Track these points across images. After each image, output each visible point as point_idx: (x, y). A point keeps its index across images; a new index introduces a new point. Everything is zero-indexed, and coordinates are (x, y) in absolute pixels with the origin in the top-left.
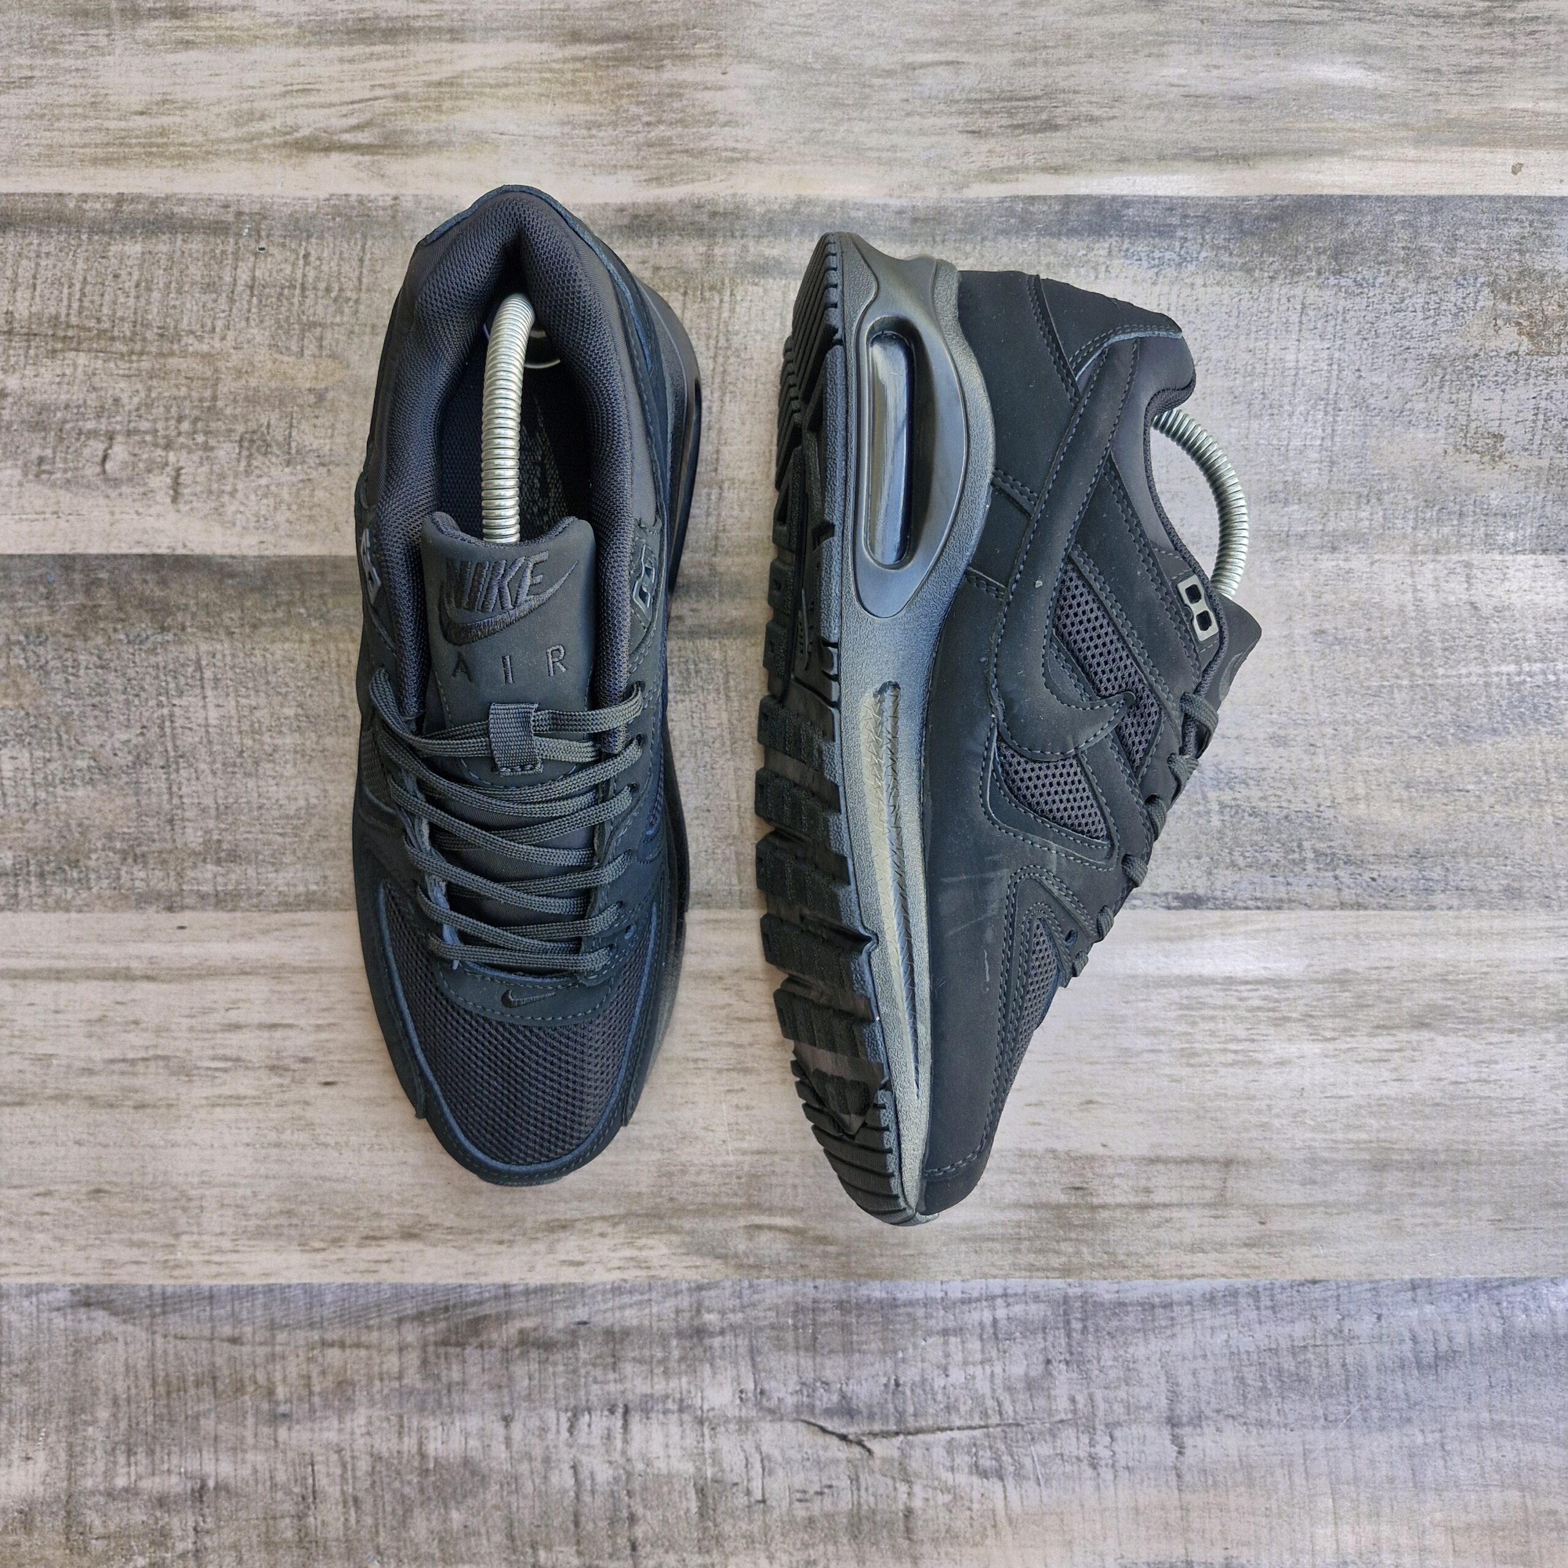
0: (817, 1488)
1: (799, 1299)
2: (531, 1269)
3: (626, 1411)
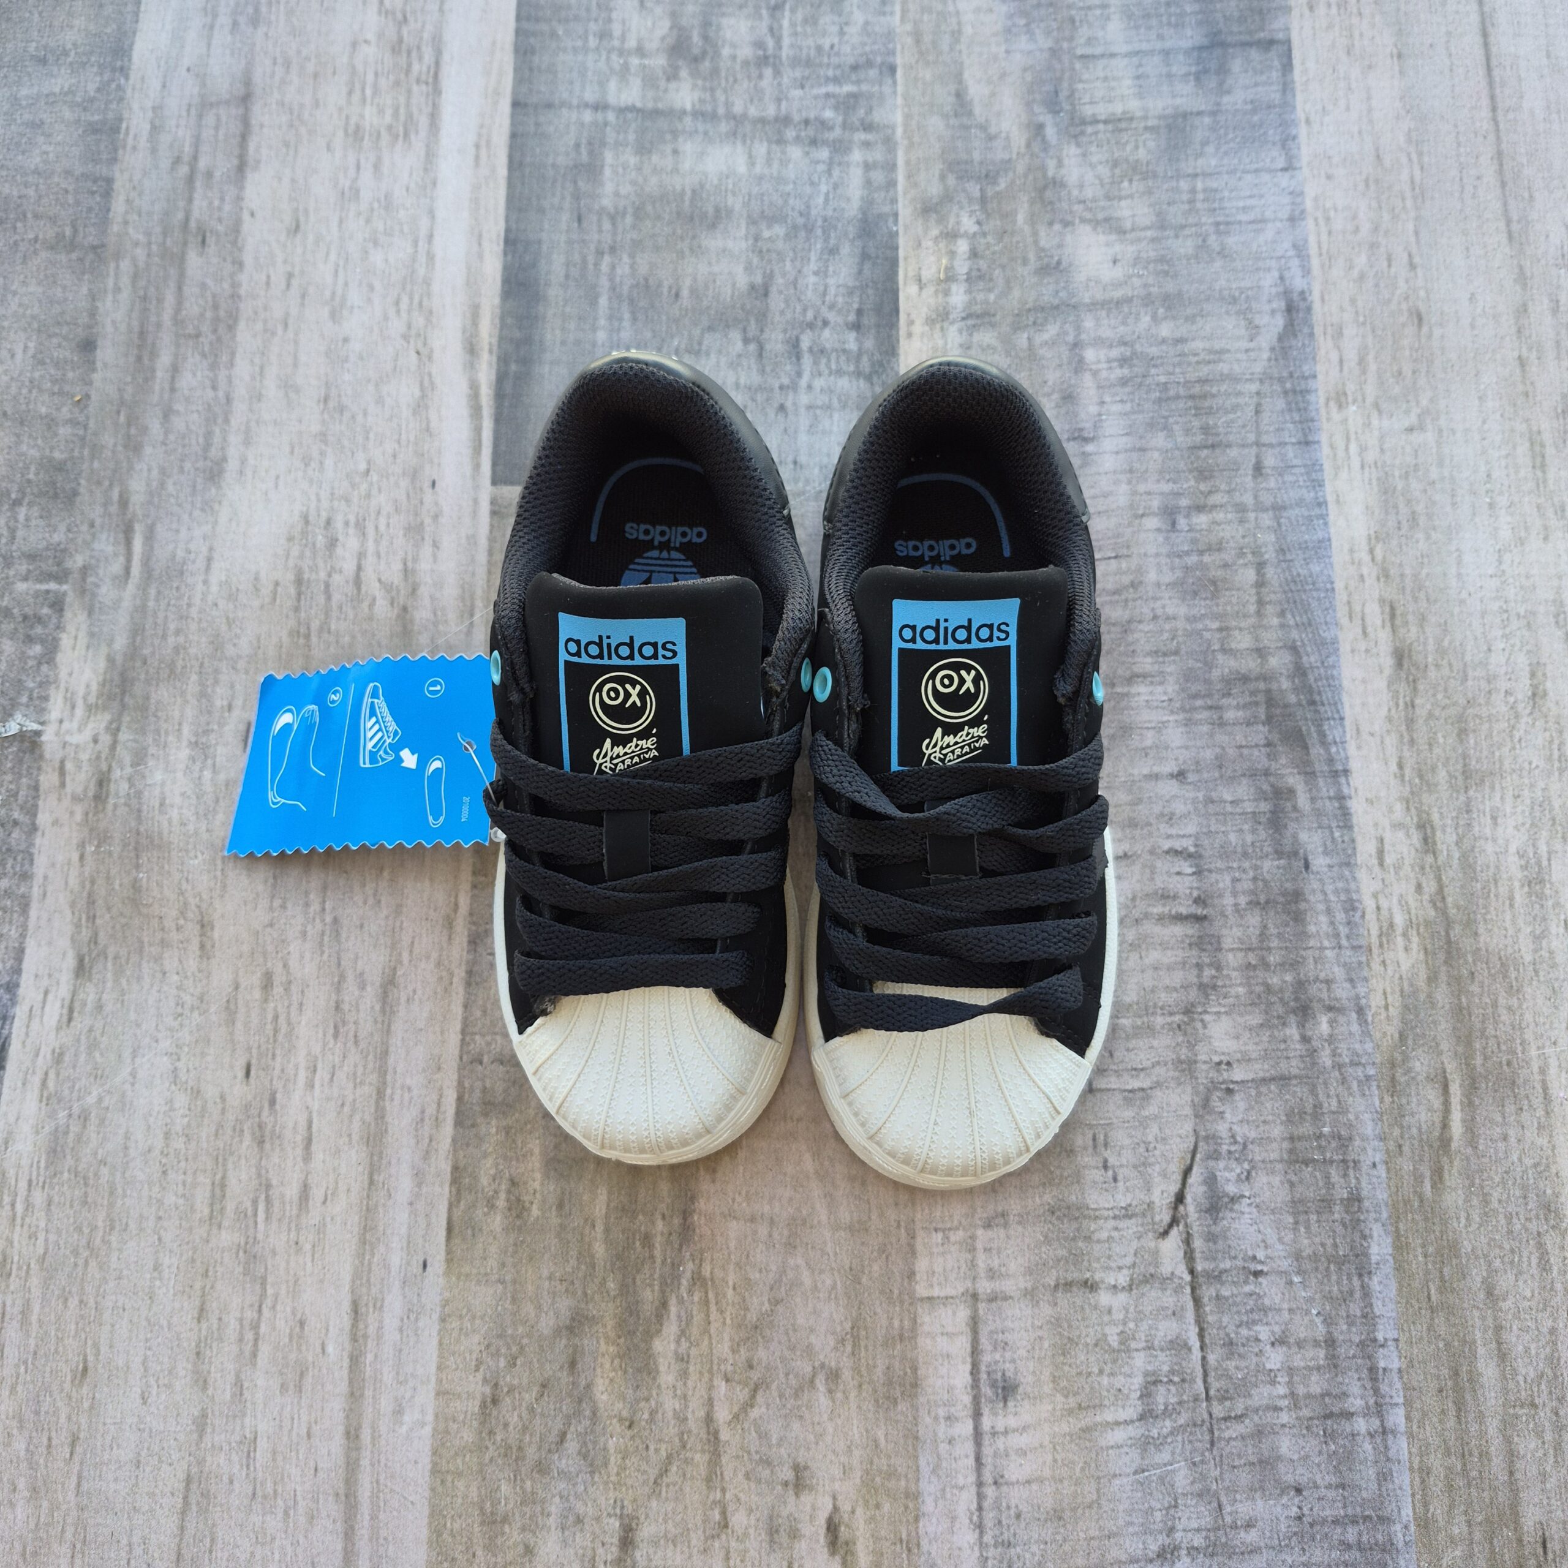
0: (1112, 1161)
1: (1357, 1143)
2: (1369, 801)
3: (1199, 919)
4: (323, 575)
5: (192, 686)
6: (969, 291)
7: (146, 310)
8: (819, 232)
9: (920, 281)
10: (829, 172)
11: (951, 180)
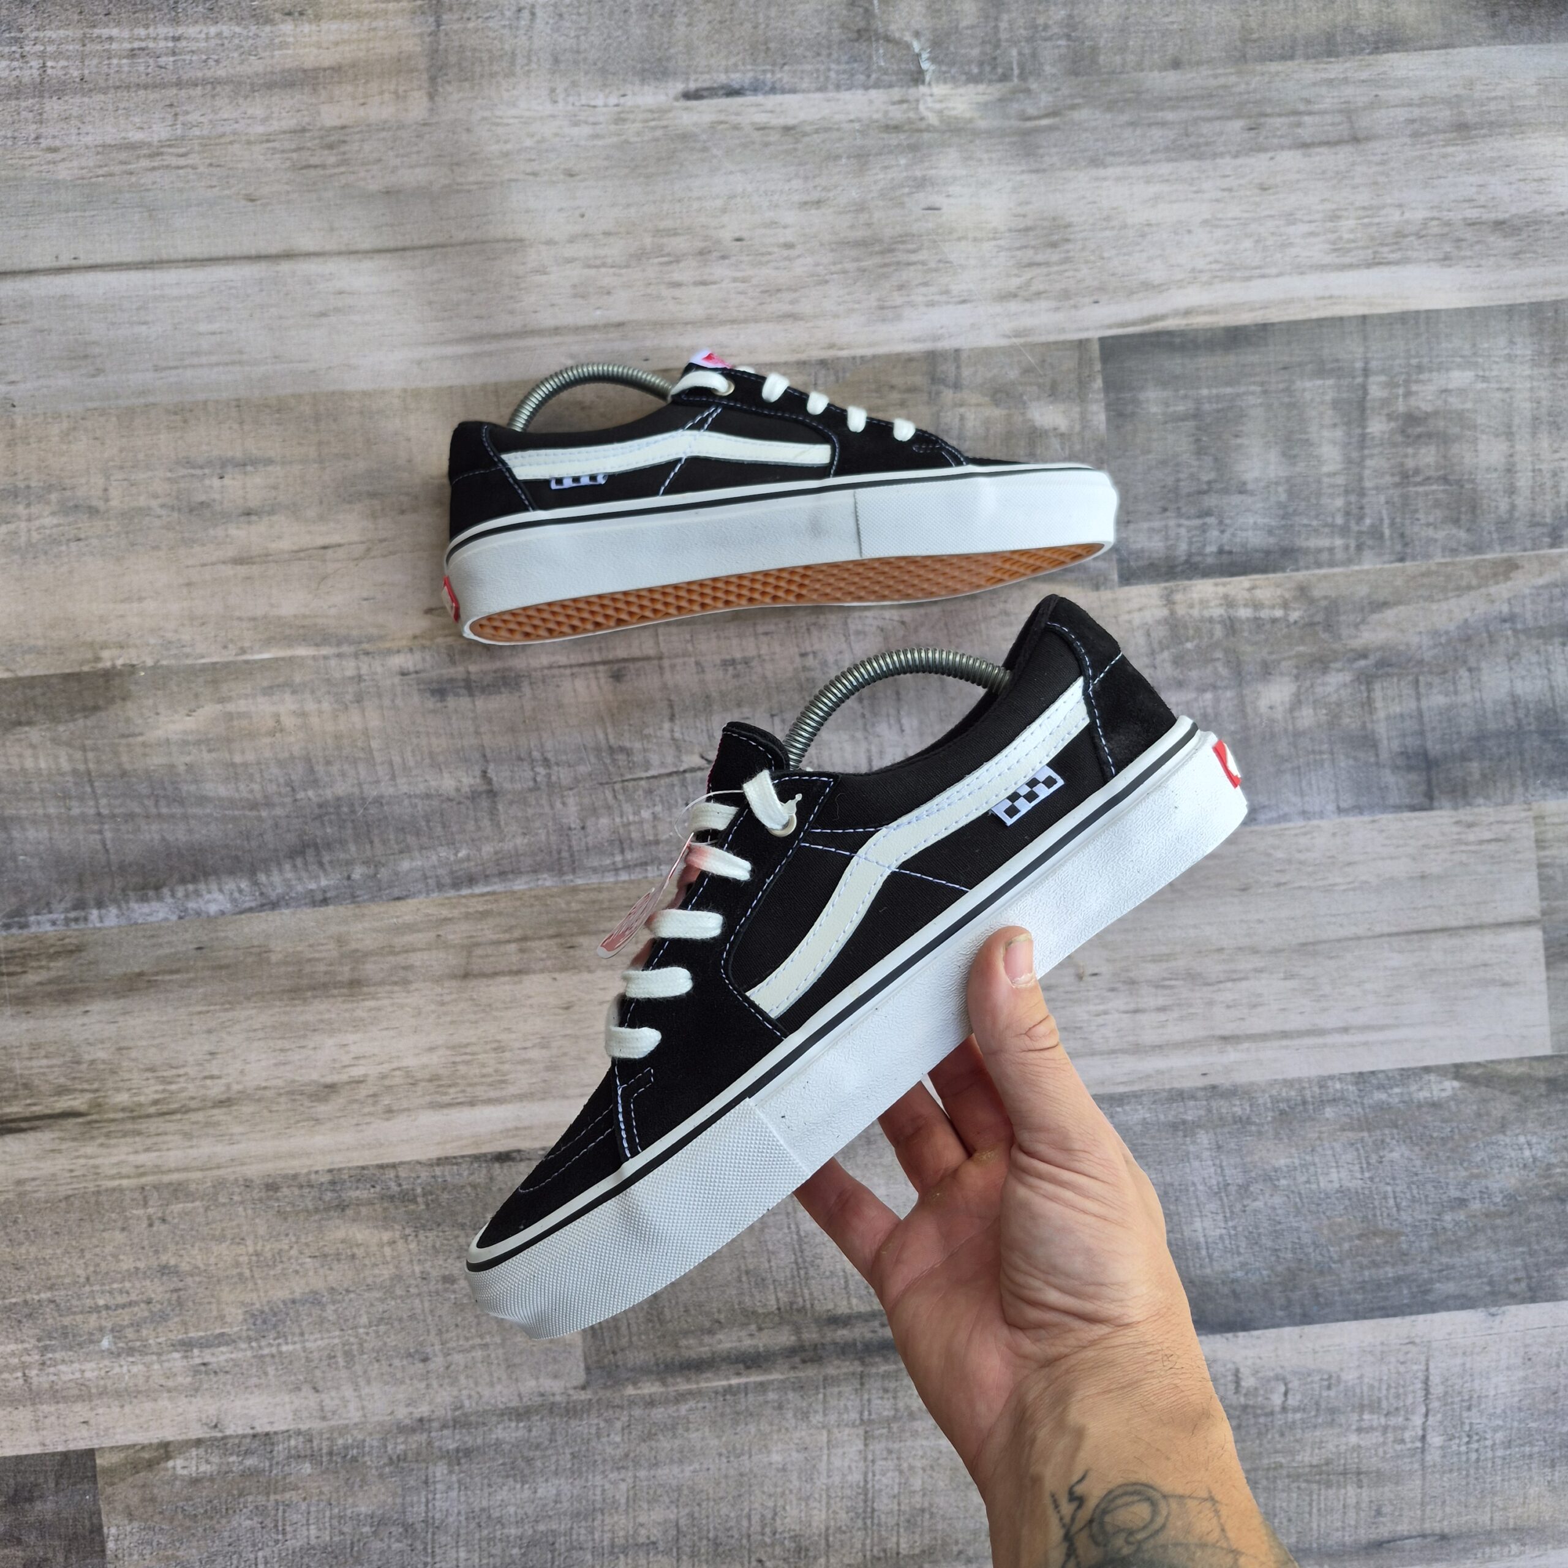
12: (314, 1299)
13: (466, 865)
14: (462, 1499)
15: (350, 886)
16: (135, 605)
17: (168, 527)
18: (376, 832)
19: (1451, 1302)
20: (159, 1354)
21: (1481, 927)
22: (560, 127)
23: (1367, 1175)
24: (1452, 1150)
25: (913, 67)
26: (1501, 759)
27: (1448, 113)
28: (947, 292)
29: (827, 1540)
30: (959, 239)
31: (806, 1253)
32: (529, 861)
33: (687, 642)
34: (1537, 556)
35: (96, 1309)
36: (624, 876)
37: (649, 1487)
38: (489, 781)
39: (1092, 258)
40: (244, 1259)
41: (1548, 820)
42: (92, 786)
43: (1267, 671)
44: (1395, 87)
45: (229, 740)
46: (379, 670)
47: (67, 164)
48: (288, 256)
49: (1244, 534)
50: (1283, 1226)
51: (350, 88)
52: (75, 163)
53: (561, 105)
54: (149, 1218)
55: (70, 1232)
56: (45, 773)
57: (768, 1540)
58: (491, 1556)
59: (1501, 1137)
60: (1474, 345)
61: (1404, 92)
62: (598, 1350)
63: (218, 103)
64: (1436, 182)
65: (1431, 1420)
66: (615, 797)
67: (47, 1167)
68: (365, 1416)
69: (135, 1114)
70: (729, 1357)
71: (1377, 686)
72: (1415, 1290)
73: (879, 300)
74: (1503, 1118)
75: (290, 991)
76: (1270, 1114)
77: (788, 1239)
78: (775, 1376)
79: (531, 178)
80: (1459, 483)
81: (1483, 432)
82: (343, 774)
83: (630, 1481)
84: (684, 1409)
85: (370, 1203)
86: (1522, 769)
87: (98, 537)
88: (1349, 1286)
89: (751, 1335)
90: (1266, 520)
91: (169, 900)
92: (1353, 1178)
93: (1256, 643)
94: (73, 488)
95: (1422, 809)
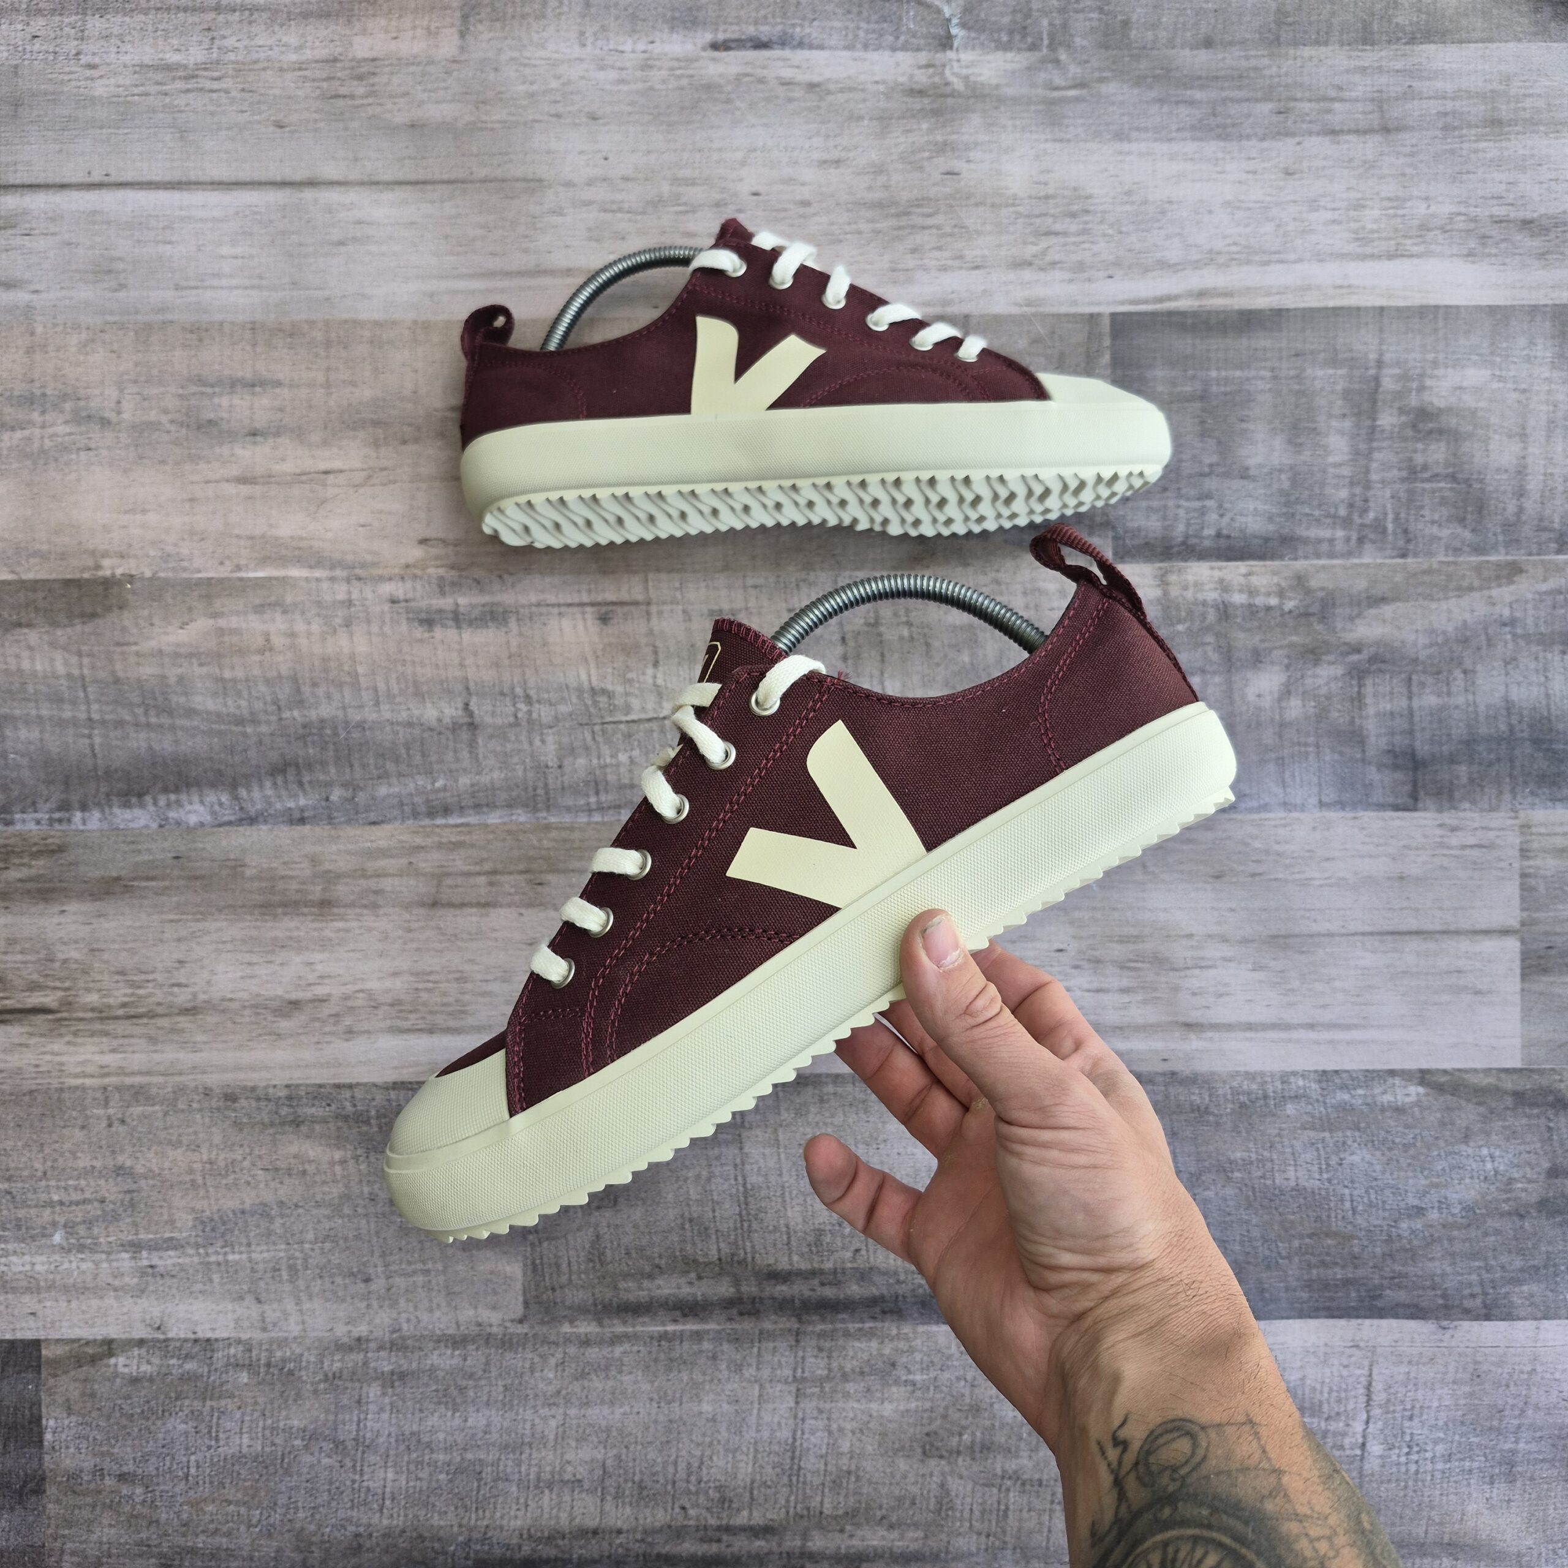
4: (1052, 211)
5: (983, 137)
6: (1242, 605)
7: (1233, 78)
8: (1284, 510)
9: (1249, 574)
10: (1328, 516)
11: (1321, 594)
12: (263, 1211)
13: (442, 795)
14: (394, 1421)
15: (328, 808)
16: (138, 517)
17: (176, 443)
18: (357, 755)
19: (1400, 1311)
20: (109, 1253)
21: (1458, 933)
22: (587, 70)
23: (1325, 1176)
24: (1413, 1157)
25: (942, 32)
26: (1490, 764)
27: (1483, 107)
28: (961, 257)
29: (751, 1493)
30: (977, 205)
31: (751, 1206)
32: (504, 796)
33: (676, 589)
34: (1542, 561)
35: (51, 1204)
36: (597, 818)
37: (579, 1426)
38: (471, 714)
39: (1110, 232)
40: (197, 1166)
41: (1534, 830)
42: (85, 690)
43: (1257, 659)
44: (1429, 79)
45: (219, 656)
46: (370, 596)
47: (105, 81)
48: (312, 183)
49: (1243, 519)
50: (1233, 1218)
51: (383, 22)
52: (112, 81)
53: (589, 48)
54: (109, 1118)
55: (31, 1126)
56: (40, 675)
57: (693, 1489)
58: (418, 1479)
59: (1463, 1147)
60: (1492, 344)
61: (1439, 85)
62: (537, 1286)
63: (254, 29)
64: (1465, 177)
65: (1372, 1427)
66: (594, 739)
67: (15, 1060)
68: (304, 1330)
69: (103, 1014)
70: (666, 1303)
71: (1369, 682)
72: (1363, 1294)
73: (891, 262)
74: (1467, 1128)
75: (262, 906)
76: (1230, 1106)
77: (734, 1191)
78: (712, 1326)
79: (554, 119)
80: (1468, 482)
81: (1495, 431)
82: (329, 697)
83: (560, 1418)
84: (618, 1350)
85: (325, 1121)
86: (1511, 776)
87: (109, 448)
88: (1295, 1284)
89: (691, 1283)
90: (1266, 507)
91: (151, 808)
92: (1310, 1178)
93: (1249, 630)
94: (87, 398)
95: (1406, 809)
